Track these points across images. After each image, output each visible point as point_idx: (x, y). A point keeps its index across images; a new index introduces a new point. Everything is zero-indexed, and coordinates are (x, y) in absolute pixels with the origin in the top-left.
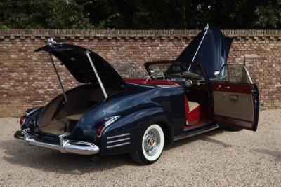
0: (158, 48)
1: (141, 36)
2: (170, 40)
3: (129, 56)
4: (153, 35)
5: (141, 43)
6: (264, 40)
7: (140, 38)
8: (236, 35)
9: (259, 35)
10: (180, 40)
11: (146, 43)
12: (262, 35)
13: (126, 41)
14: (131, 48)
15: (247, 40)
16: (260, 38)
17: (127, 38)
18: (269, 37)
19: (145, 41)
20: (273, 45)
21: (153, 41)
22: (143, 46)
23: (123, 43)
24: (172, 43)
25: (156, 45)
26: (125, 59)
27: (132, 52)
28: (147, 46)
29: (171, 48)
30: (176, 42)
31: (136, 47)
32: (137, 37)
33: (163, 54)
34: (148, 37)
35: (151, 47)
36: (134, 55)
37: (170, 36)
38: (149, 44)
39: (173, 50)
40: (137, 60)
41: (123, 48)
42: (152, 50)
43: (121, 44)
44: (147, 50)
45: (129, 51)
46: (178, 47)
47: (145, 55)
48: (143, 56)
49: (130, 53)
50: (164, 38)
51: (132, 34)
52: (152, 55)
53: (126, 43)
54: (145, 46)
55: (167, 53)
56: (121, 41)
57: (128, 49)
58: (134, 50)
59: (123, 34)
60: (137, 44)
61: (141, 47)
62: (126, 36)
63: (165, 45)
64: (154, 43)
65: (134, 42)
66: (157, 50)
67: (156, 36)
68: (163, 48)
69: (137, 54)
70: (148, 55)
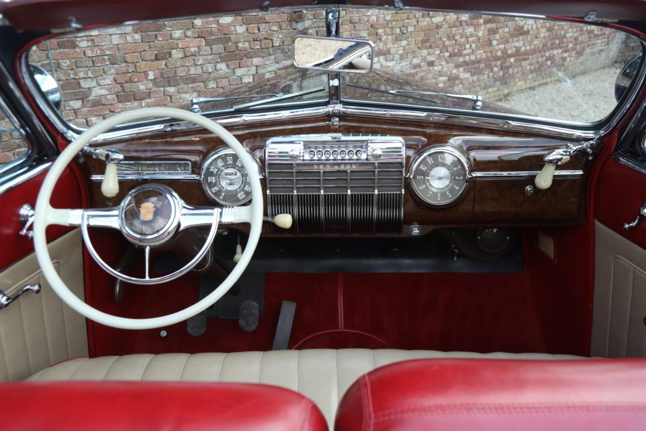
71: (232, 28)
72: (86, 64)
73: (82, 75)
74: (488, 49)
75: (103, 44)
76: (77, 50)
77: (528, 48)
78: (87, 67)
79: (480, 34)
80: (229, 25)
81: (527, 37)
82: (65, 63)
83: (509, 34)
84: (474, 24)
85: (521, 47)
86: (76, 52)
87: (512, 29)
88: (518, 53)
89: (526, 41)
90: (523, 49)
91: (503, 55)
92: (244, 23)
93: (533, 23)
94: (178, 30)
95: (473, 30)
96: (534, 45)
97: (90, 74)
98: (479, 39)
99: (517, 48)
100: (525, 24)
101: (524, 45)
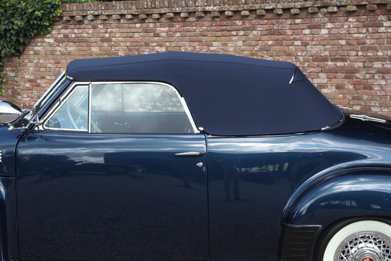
0: (324, 32)
1: (286, 5)
2: (350, 13)
3: (267, 49)
4: (308, 4)
5: (289, 22)
7: (285, 10)
10: (373, 11)
11: (298, 21)
13: (261, 17)
14: (271, 32)
19: (296, 16)
21: (314, 17)
22: (294, 27)
23: (255, 23)
24: (354, 20)
25: (320, 25)
26: (260, 56)
27: (272, 40)
28: (302, 28)
29: (353, 31)
30: (364, 17)
31: (280, 31)
32: (278, 8)
33: (335, 46)
34: (299, 7)
35: (309, 29)
36: (277, 48)
37: (345, 4)
38: (305, 24)
39: (358, 37)
40: (281, 58)
41: (255, 32)
42: (311, 35)
43: (252, 25)
44: (301, 36)
45: (267, 39)
46: (369, 27)
47: (296, 47)
48: (294, 50)
49: (268, 44)
50: (333, 9)
51: (267, 3)
52: (311, 48)
53: (261, 22)
54: (297, 27)
55: (343, 42)
56: (251, 18)
57: (265, 35)
58: (277, 36)
59: (252, 3)
60: (282, 23)
61: (289, 31)
62: (257, 6)
63: (338, 25)
64: (316, 19)
65: (276, 19)
66: (322, 37)
67: (314, 4)
68: (334, 31)
69: (281, 45)
70: (304, 47)
73: (372, 104)
75: (387, 89)
76: (373, 91)
78: (376, 100)
82: (365, 97)
86: (371, 92)
97: (377, 104)
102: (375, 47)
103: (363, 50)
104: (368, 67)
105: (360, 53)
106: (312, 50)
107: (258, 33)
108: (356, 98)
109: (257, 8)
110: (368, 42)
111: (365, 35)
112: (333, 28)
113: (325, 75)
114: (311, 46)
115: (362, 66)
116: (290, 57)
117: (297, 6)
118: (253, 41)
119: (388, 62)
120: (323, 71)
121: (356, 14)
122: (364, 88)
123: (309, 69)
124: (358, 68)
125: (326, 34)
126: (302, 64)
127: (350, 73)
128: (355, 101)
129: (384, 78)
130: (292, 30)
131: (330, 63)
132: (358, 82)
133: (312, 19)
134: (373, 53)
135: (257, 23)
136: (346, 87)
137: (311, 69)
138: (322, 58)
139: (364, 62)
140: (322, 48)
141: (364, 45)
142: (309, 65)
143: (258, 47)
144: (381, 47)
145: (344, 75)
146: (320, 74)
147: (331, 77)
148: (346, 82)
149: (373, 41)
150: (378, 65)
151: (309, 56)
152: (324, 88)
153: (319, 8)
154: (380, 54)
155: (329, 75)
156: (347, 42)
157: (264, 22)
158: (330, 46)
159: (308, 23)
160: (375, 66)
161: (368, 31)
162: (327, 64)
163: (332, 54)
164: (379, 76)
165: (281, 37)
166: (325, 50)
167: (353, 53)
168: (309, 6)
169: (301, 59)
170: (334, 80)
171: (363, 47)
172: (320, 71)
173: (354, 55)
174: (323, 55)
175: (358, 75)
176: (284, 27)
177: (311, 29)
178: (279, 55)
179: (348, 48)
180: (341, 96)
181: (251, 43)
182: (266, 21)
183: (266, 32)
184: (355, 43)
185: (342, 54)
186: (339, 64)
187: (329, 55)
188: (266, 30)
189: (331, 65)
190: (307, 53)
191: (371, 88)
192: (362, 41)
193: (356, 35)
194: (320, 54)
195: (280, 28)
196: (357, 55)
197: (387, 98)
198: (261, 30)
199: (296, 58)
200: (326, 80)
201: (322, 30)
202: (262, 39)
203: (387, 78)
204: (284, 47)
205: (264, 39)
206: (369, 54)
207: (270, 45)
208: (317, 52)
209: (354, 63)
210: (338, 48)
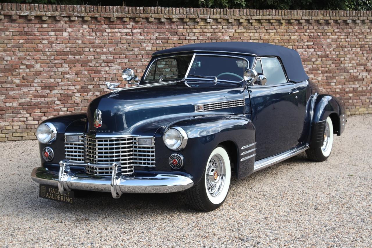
0: (65, 34)
1: (39, 13)
2: (84, 22)
3: (19, 47)
4: (57, 14)
5: (38, 26)
6: (220, 23)
7: (36, 17)
8: (182, 16)
9: (215, 17)
10: (100, 21)
11: (45, 26)
12: (217, 16)
13: (13, 21)
14: (21, 33)
15: (198, 22)
16: (216, 20)
17: (14, 17)
18: (228, 20)
19: (44, 22)
20: (233, 31)
21: (58, 23)
22: (41, 30)
23: (8, 26)
24: (87, 27)
25: (62, 30)
26: (12, 52)
27: (23, 39)
28: (48, 31)
29: (86, 34)
30: (93, 25)
31: (29, 32)
32: (32, 15)
33: (74, 44)
34: (50, 15)
35: (54, 32)
36: (28, 45)
37: (84, 16)
38: (50, 28)
39: (90, 38)
40: (32, 53)
41: (7, 33)
42: (55, 37)
43: (4, 27)
44: (48, 37)
45: (19, 38)
46: (97, 32)
47: (44, 45)
48: (42, 47)
49: (20, 42)
50: (75, 18)
51: (22, 11)
52: (56, 46)
53: (13, 25)
54: (44, 30)
55: (80, 42)
56: (3, 22)
57: (16, 35)
58: (27, 37)
59: (8, 10)
60: (31, 27)
61: (38, 33)
62: (13, 13)
63: (76, 30)
64: (59, 25)
65: (27, 23)
66: (64, 38)
67: (61, 14)
68: (73, 34)
69: (31, 44)
70: (50, 45)
71: (164, 69)
72: (103, 79)
73: (101, 83)
74: (327, 87)
75: (110, 73)
76: (101, 74)
77: (365, 88)
79: (320, 79)
80: (162, 68)
81: (362, 83)
82: (96, 79)
83: (345, 80)
84: (313, 73)
85: (357, 88)
87: (347, 77)
88: (355, 91)
89: (361, 85)
90: (360, 89)
91: (341, 91)
92: (169, 68)
93: (367, 74)
94: (139, 69)
95: (313, 76)
96: (371, 87)
98: (319, 81)
99: (353, 88)
100: (359, 74)
101: (360, 86)
102: (102, 45)
103: (93, 47)
104: (97, 59)
105: (92, 50)
106: (56, 47)
107: (10, 34)
108: (90, 80)
109: (13, 14)
110: (96, 41)
111: (94, 37)
112: (72, 32)
113: (67, 65)
114: (56, 45)
115: (93, 58)
116: (39, 52)
117: (48, 15)
118: (6, 40)
119: (109, 55)
120: (65, 62)
121: (88, 23)
122: (95, 73)
123: (55, 61)
124: (91, 59)
125: (67, 36)
126: (49, 58)
127: (85, 63)
128: (89, 82)
129: (108, 66)
130: (40, 33)
131: (70, 56)
132: (91, 69)
133: (56, 25)
134: (100, 49)
135: (9, 26)
136: (83, 73)
137: (56, 61)
138: (64, 53)
139: (94, 55)
140: (64, 46)
141: (94, 44)
142: (54, 58)
143: (11, 45)
144: (104, 45)
145: (81, 64)
146: (64, 65)
147: (72, 66)
148: (82, 69)
149: (100, 41)
150: (103, 57)
151: (54, 51)
152: (67, 74)
153: (64, 17)
154: (105, 50)
155: (70, 65)
156: (82, 42)
157: (16, 25)
158: (70, 45)
159: (53, 28)
160: (102, 58)
161: (96, 34)
162: (68, 58)
163: (72, 50)
164: (105, 65)
165: (31, 37)
166: (66, 47)
167: (87, 49)
168: (57, 15)
169: (48, 54)
170: (74, 69)
171: (94, 45)
172: (63, 62)
173: (87, 50)
174: (66, 51)
175: (91, 64)
176: (34, 29)
177: (56, 32)
178: (29, 51)
179: (83, 46)
180: (79, 79)
181: (4, 41)
182: (17, 25)
183: (18, 33)
184: (88, 43)
185: (80, 50)
186: (77, 57)
187: (69, 51)
188: (17, 32)
189: (71, 58)
190: (53, 49)
191: (100, 73)
192: (93, 41)
193: (88, 37)
194: (63, 50)
195: (30, 30)
196: (90, 50)
197: (110, 79)
198: (12, 32)
199: (43, 53)
200: (68, 68)
201: (64, 33)
202: (14, 39)
203: (110, 66)
204: (33, 45)
205: (16, 39)
206: (98, 50)
207: (21, 44)
208: (61, 49)
209: (87, 56)
210: (76, 46)
